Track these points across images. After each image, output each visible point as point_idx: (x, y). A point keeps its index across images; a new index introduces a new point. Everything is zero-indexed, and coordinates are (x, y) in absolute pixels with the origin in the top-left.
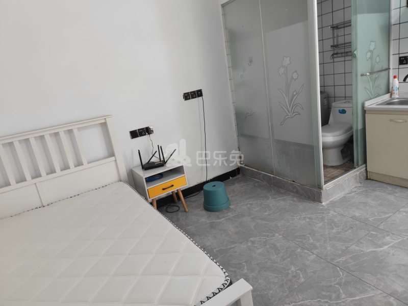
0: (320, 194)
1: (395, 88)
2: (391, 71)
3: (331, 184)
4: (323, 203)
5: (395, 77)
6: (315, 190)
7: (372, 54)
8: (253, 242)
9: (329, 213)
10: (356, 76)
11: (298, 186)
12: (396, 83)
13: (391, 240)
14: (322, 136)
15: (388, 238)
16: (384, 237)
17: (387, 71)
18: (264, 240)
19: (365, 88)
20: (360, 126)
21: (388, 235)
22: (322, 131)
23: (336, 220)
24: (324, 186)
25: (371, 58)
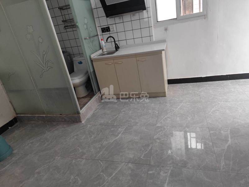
0: (79, 117)
1: (103, 46)
2: (99, 36)
3: (84, 109)
4: (83, 122)
5: (102, 40)
6: (76, 115)
7: (87, 26)
8: (39, 173)
9: (87, 127)
10: (82, 39)
11: (65, 116)
12: (103, 43)
13: (121, 130)
14: (72, 80)
15: (120, 129)
16: (118, 130)
17: (97, 36)
18: (48, 166)
19: (89, 47)
20: (92, 70)
21: (119, 128)
22: (71, 77)
23: (92, 130)
24: (81, 111)
25: (87, 28)
